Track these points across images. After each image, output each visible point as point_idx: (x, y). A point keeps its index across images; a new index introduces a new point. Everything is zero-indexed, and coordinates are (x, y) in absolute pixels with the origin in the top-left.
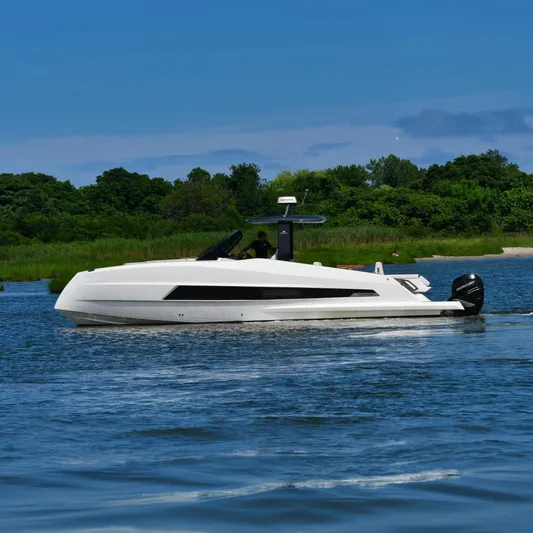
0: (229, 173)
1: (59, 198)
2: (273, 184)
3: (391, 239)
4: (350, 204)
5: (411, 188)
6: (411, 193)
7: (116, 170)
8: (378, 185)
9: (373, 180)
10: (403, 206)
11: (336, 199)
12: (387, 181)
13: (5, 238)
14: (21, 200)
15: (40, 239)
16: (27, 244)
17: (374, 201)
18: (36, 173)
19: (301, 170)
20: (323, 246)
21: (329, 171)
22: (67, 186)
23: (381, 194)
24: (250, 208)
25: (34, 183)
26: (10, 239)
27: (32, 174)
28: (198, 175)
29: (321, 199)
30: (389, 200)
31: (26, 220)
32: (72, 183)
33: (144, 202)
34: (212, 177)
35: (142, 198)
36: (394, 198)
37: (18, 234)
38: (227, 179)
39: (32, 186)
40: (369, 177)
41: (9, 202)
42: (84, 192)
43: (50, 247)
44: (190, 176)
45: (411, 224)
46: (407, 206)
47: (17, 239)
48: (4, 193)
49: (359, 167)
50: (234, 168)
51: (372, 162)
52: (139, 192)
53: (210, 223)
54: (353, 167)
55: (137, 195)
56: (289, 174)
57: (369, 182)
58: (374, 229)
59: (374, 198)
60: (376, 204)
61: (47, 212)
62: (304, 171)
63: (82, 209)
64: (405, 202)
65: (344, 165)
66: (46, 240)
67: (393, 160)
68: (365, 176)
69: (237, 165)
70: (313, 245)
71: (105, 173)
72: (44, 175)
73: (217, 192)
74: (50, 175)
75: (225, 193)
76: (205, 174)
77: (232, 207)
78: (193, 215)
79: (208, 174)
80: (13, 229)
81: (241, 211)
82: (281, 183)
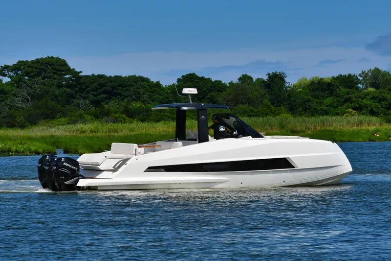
0: (266, 78)
1: (152, 93)
2: (295, 86)
3: (374, 125)
4: (347, 100)
5: (389, 90)
6: (388, 93)
7: (190, 75)
8: (366, 88)
9: (363, 85)
10: (383, 103)
11: (337, 96)
12: (372, 85)
13: (116, 118)
14: (127, 93)
15: (139, 120)
16: (131, 123)
17: (363, 99)
18: (137, 76)
19: (314, 77)
20: (328, 128)
21: (333, 78)
22: (158, 85)
23: (368, 94)
24: (280, 101)
25: (136, 82)
26: (119, 119)
27: (134, 76)
28: (245, 79)
29: (327, 97)
30: (373, 98)
31: (130, 106)
32: (161, 83)
33: (209, 96)
34: (254, 80)
35: (208, 94)
36: (377, 97)
37: (124, 116)
38: (264, 82)
39: (135, 84)
40: (360, 82)
41: (120, 94)
42: (169, 89)
43: (145, 124)
44: (240, 79)
45: (388, 115)
46: (386, 102)
47: (124, 119)
48: (117, 89)
49: (354, 75)
50: (269, 74)
51: (363, 72)
52: (205, 89)
53: (252, 111)
54: (350, 75)
55: (204, 92)
56: (306, 79)
57: (360, 86)
58: (362, 117)
59: (363, 96)
60: (364, 101)
61: (144, 102)
62: (316, 78)
63: (167, 100)
64: (385, 99)
65: (343, 74)
66: (143, 121)
67: (377, 71)
68: (358, 82)
69: (271, 73)
70: (321, 127)
71: (183, 76)
72: (142, 77)
73: (257, 90)
74: (146, 77)
75: (263, 91)
76: (250, 78)
77: (266, 101)
78: (241, 106)
79: (252, 78)
80: (122, 113)
81: (273, 104)
82: (300, 86)
